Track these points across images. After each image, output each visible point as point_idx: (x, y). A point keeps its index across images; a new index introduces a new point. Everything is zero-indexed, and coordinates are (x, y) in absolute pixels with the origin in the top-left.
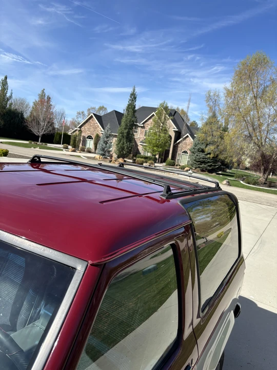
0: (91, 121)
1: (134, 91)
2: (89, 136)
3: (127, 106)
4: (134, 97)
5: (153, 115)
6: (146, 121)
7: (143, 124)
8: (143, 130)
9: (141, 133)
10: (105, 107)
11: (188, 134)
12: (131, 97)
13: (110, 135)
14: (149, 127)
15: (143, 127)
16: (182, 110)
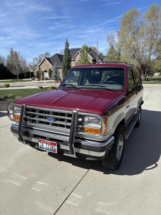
0: (44, 62)
1: (67, 41)
2: (45, 71)
3: (64, 50)
4: (67, 45)
5: (79, 53)
6: (75, 57)
7: (74, 58)
8: (75, 62)
9: (74, 64)
10: (48, 53)
11: (100, 60)
12: (66, 45)
13: (57, 68)
14: (78, 60)
15: (74, 60)
16: (94, 47)
